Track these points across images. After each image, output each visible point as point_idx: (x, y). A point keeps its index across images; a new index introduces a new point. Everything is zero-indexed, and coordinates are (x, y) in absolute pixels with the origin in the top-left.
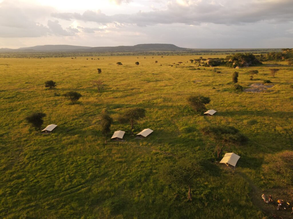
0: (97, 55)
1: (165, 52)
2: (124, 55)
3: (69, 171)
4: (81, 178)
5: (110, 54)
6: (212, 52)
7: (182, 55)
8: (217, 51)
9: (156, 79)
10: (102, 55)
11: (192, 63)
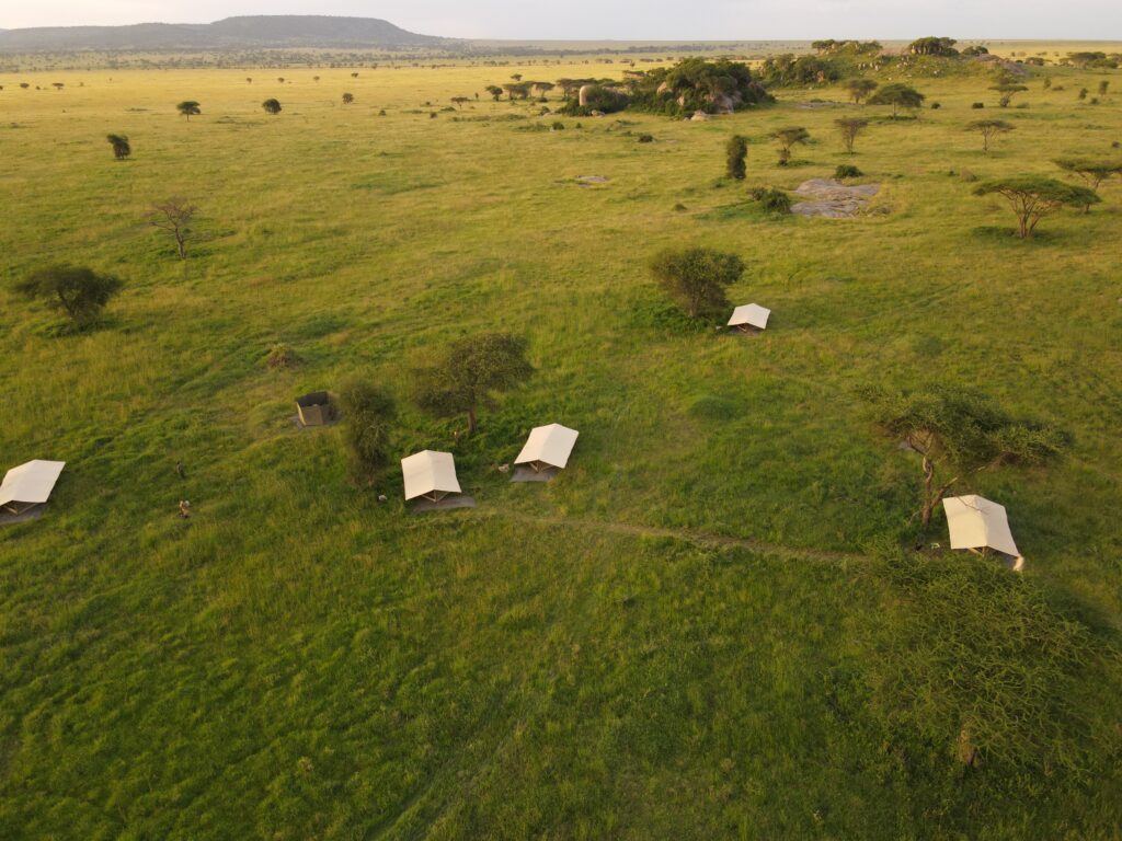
0: (43, 67)
1: (358, 52)
2: (175, 65)
3: (291, 727)
4: (383, 761)
5: (103, 64)
6: (541, 52)
7: (434, 67)
8: (561, 49)
9: (416, 179)
10: (64, 65)
11: (497, 99)
